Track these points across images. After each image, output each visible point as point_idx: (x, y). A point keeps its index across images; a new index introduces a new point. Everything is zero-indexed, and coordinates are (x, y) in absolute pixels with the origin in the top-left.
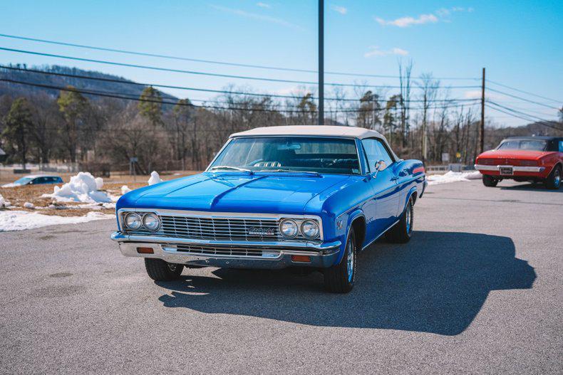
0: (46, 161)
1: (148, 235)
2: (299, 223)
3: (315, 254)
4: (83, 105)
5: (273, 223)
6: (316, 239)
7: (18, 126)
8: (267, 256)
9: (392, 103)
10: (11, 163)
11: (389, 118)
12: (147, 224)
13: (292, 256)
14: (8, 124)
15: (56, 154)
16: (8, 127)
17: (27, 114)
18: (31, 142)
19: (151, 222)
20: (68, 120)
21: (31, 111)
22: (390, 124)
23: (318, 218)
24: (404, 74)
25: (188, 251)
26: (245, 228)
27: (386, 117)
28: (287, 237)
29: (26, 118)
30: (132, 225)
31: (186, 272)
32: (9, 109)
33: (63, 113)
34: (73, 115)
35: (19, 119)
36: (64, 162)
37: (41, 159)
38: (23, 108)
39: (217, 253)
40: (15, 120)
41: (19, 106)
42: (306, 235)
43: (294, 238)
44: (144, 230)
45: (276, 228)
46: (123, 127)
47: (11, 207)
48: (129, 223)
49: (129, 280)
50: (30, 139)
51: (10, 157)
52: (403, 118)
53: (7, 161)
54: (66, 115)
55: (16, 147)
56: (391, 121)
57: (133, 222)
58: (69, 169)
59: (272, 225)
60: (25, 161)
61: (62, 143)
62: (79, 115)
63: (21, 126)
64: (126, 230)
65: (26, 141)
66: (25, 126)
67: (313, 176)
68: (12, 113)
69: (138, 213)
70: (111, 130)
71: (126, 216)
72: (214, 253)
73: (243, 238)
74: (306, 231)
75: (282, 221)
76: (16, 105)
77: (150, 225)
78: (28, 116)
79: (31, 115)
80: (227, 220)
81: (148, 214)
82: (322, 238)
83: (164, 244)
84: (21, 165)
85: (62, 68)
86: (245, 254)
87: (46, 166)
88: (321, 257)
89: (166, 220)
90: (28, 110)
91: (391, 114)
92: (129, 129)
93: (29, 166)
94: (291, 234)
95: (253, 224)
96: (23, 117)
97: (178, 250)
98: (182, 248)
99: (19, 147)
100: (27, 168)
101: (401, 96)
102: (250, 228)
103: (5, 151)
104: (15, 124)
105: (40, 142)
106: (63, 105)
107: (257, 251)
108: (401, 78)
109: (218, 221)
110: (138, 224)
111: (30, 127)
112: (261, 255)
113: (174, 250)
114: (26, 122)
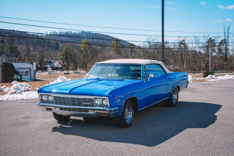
0: (76, 69)
1: (50, 103)
2: (101, 100)
3: (107, 112)
4: (90, 47)
5: (91, 99)
6: (107, 106)
7: (66, 56)
8: (90, 112)
9: (221, 43)
10: (63, 70)
11: (220, 50)
12: (49, 99)
13: (100, 113)
14: (62, 55)
15: (80, 66)
16: (62, 56)
17: (69, 51)
18: (71, 62)
19: (51, 98)
20: (84, 53)
21: (71, 50)
22: (221, 52)
23: (107, 98)
24: (226, 31)
25: (67, 110)
26: (82, 102)
27: (219, 49)
28: (97, 105)
29: (69, 53)
30: (44, 99)
31: (72, 117)
32: (63, 49)
33: (83, 50)
34: (86, 51)
35: (67, 53)
36: (83, 70)
37: (74, 68)
38: (68, 48)
39: (72, 111)
40: (65, 54)
41: (66, 48)
42: (104, 104)
43: (100, 106)
44: (48, 101)
45: (93, 102)
46: (104, 56)
47: (31, 90)
48: (43, 99)
49: (48, 120)
50: (70, 61)
51: (63, 68)
52: (227, 49)
53: (62, 70)
54: (84, 51)
55: (66, 64)
56: (221, 51)
57: (45, 98)
58: (85, 73)
59: (91, 101)
60: (68, 69)
61: (82, 62)
62: (89, 51)
63: (67, 56)
64: (42, 101)
65: (69, 62)
66: (68, 56)
67: (121, 80)
68: (64, 51)
69: (46, 95)
70: (100, 57)
71: (42, 96)
72: (71, 111)
73: (81, 105)
74: (104, 103)
75: (95, 99)
76: (65, 47)
77: (50, 99)
78: (70, 52)
79: (71, 51)
80: (75, 98)
81: (49, 95)
82: (109, 106)
83: (55, 107)
84: (67, 71)
85: (85, 32)
86: (82, 112)
87: (76, 71)
88: (109, 114)
89: (55, 97)
90: (69, 49)
91: (221, 48)
92: (107, 56)
93: (70, 72)
94: (98, 104)
95: (84, 100)
96: (68, 52)
97: (60, 109)
98: (61, 109)
99: (67, 64)
100: (69, 72)
101: (225, 40)
102: (84, 102)
103: (62, 66)
104: (65, 55)
105: (74, 62)
106: (82, 47)
107: (87, 110)
108: (225, 33)
109: (72, 98)
110: (46, 99)
111: (71, 56)
112: (88, 112)
113: (58, 109)
114: (69, 54)
